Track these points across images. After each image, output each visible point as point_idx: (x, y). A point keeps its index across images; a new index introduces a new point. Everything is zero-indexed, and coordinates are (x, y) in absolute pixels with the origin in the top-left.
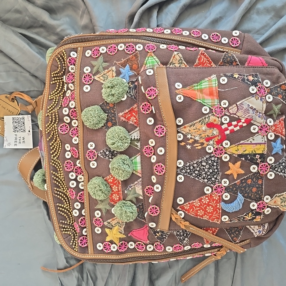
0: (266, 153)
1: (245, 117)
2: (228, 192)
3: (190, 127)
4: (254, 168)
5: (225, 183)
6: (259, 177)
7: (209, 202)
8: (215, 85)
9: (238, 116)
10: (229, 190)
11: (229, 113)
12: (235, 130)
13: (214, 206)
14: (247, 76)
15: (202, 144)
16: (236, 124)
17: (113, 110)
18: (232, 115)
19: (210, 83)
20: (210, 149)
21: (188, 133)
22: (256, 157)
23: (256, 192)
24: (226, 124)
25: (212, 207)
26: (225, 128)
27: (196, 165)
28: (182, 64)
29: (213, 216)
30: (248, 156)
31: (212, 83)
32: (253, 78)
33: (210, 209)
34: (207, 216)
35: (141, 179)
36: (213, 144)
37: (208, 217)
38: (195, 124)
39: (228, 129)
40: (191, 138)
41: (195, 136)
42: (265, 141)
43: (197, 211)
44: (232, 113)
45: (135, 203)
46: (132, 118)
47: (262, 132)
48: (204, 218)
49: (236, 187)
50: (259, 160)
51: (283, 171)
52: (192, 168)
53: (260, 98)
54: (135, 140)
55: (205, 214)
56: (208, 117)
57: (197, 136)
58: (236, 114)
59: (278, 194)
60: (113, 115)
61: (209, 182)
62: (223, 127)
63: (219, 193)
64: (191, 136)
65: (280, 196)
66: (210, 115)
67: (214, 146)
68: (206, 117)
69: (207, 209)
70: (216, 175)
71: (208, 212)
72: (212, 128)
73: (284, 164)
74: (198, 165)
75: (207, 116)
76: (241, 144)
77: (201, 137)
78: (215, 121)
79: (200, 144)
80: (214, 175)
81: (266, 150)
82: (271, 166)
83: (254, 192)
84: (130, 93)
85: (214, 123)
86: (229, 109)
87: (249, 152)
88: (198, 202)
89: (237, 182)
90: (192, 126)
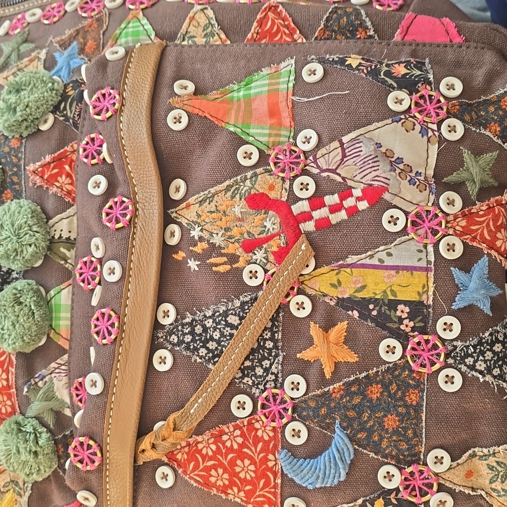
0: (430, 302)
1: (364, 180)
2: (303, 420)
3: (201, 205)
4: (391, 350)
5: (296, 387)
6: (411, 382)
7: (242, 446)
8: (286, 86)
9: (343, 178)
10: (304, 413)
11: (318, 167)
12: (333, 222)
13: (258, 461)
14: (387, 65)
15: (233, 259)
16: (337, 204)
17: (16, 156)
18: (325, 174)
19: (273, 81)
20: (254, 275)
21: (192, 222)
22: (399, 313)
23: (396, 432)
24: (306, 199)
25: (253, 462)
26: (302, 213)
27: (211, 321)
28: (213, 38)
29: (258, 493)
30: (371, 307)
31: (278, 81)
32: (408, 69)
33: (245, 469)
34: (239, 491)
35: (66, 357)
36: (265, 261)
37: (242, 494)
38: (213, 196)
39: (310, 218)
40: (201, 239)
41: (214, 231)
42: (429, 262)
43: (208, 469)
44: (325, 168)
45: (51, 426)
46: (63, 179)
47: (420, 232)
48: (231, 497)
49: (328, 405)
50: (406, 322)
51: (496, 372)
52: (198, 329)
53: (418, 127)
54: (61, 240)
55: (232, 484)
56: (252, 177)
57: (217, 234)
58: (338, 171)
59: (480, 449)
60: (15, 169)
61: (246, 379)
62: (297, 209)
63: (273, 421)
64: (200, 233)
65: (485, 455)
66: (259, 171)
67: (268, 267)
68: (246, 176)
69: (238, 469)
70: (269, 360)
71: (240, 479)
72: (263, 211)
73: (498, 348)
74: (216, 323)
75: (249, 174)
76: (349, 266)
77: (230, 237)
78: (271, 188)
79: (225, 259)
80: (264, 358)
81: (431, 293)
82: (450, 348)
83: (390, 430)
84: (65, 112)
85: (269, 195)
86: (318, 157)
87: (376, 294)
88: (211, 441)
89: (331, 387)
90: (205, 201)
